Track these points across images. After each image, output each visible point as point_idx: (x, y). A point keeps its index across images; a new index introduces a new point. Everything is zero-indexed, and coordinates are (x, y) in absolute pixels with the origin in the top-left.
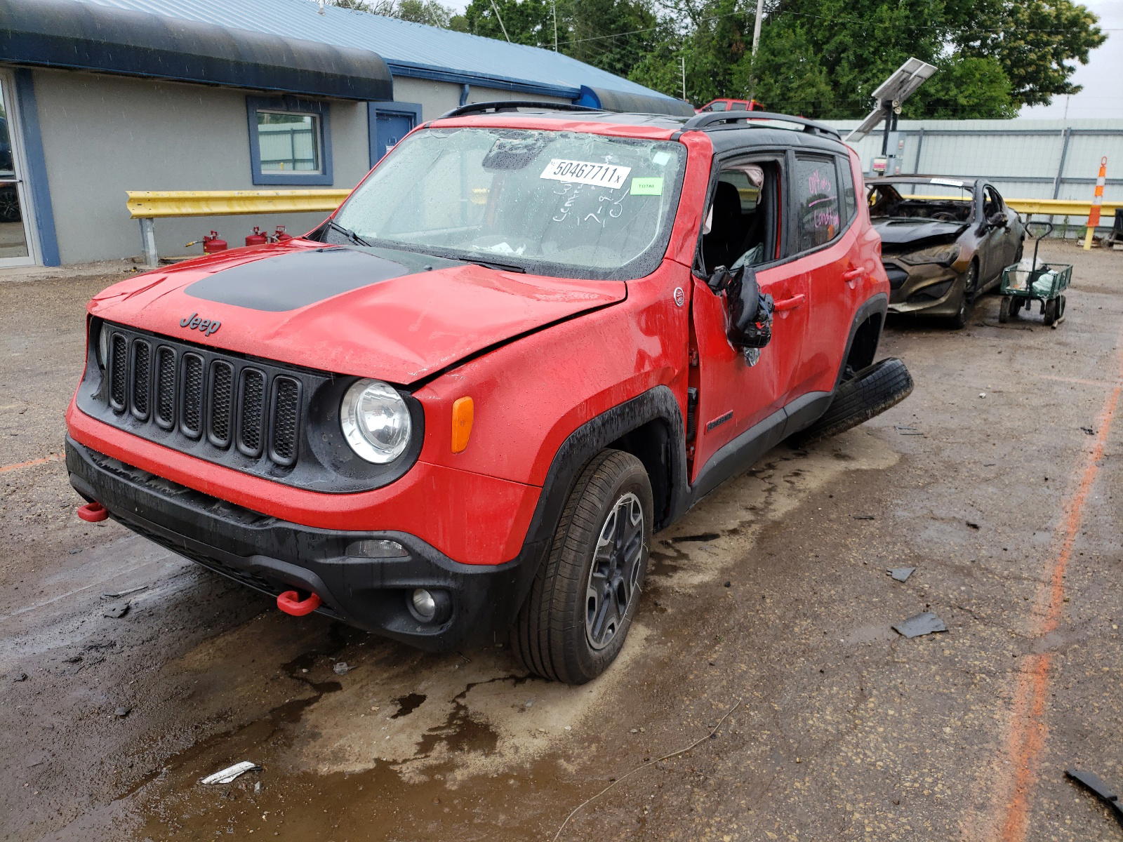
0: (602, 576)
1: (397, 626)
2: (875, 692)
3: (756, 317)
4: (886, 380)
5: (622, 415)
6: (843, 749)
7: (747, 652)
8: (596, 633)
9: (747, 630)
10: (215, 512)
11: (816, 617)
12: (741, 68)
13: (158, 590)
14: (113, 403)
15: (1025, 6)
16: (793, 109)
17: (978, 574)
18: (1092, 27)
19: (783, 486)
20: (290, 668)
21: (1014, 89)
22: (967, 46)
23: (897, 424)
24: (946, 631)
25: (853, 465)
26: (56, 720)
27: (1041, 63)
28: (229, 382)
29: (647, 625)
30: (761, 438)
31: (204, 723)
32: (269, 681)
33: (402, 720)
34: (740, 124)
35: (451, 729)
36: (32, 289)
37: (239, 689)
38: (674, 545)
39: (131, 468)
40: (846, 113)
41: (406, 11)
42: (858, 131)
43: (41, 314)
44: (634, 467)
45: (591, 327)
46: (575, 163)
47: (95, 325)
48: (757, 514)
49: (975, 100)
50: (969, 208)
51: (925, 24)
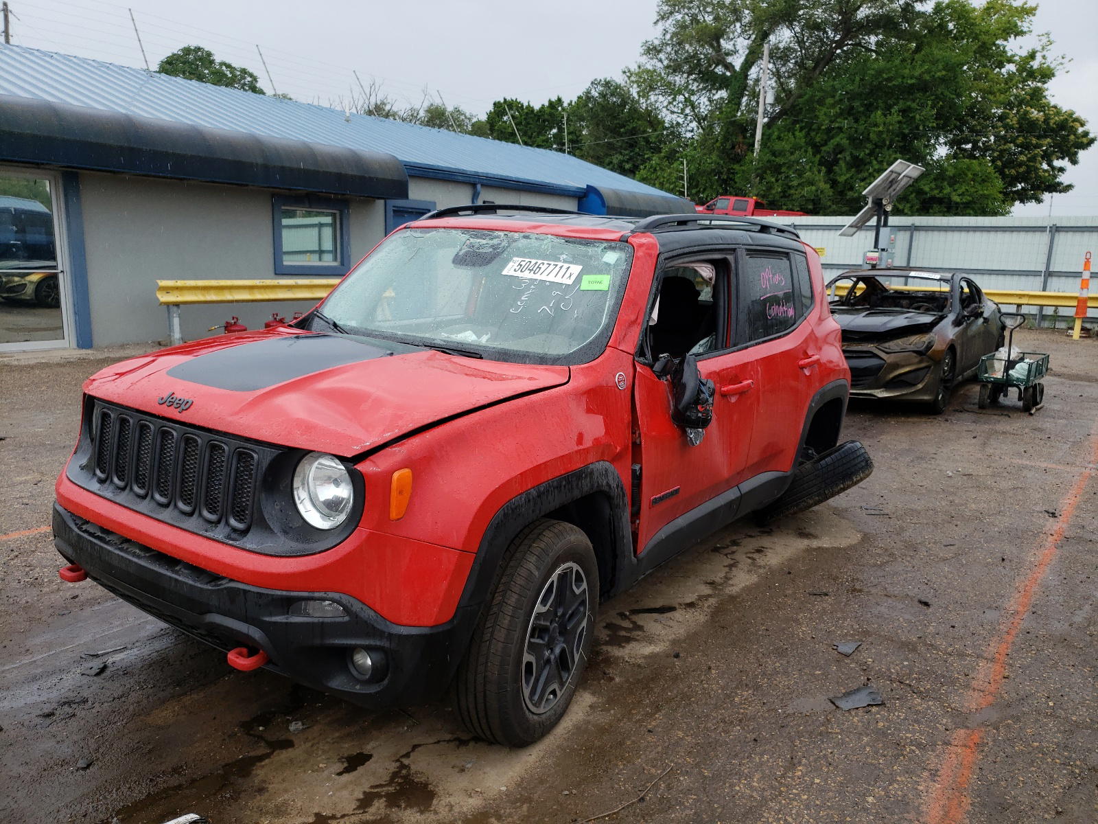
0: (541, 642)
1: (338, 683)
2: (804, 761)
3: (697, 400)
4: (844, 461)
5: (559, 487)
6: (765, 814)
7: (685, 720)
8: (536, 697)
9: (689, 700)
10: (177, 572)
11: (757, 688)
12: (743, 168)
13: (135, 650)
14: (98, 472)
15: (1014, 112)
16: (793, 205)
17: (922, 649)
18: (1081, 130)
19: (744, 562)
20: (247, 727)
21: (1006, 188)
22: (959, 148)
23: (864, 504)
24: (883, 704)
25: (815, 544)
26: (21, 770)
27: (1032, 164)
28: (196, 454)
29: (593, 694)
30: (713, 514)
31: (159, 777)
32: (226, 737)
33: (346, 777)
34: (690, 226)
35: (392, 786)
36: (62, 369)
37: (197, 745)
38: (631, 617)
39: (107, 532)
40: (844, 209)
41: (432, 117)
42: (851, 226)
43: (69, 392)
44: (576, 537)
45: (531, 407)
46: (534, 261)
47: (89, 402)
48: (715, 588)
49: (968, 198)
50: (946, 299)
51: (917, 128)
